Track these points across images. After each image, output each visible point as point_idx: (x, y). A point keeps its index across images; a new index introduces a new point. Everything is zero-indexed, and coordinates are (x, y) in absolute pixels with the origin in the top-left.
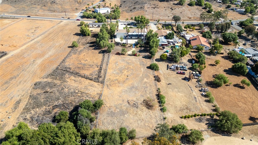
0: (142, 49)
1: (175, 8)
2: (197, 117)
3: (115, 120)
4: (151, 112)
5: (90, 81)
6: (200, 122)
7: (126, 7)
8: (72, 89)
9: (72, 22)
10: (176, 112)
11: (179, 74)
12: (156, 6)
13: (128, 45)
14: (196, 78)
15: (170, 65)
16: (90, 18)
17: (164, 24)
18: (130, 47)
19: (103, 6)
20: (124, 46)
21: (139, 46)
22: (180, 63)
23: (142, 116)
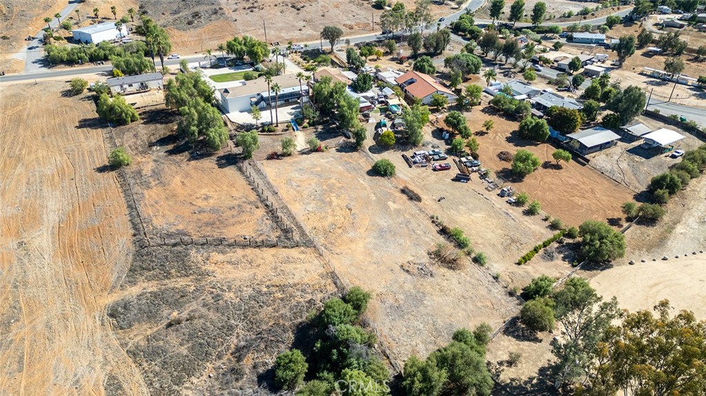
0: (319, 130)
2: (541, 251)
4: (463, 274)
5: (273, 251)
6: (552, 260)
10: (501, 257)
15: (409, 154)
19: (90, 17)
20: (270, 131)
21: (308, 123)
22: (423, 145)
23: (457, 290)
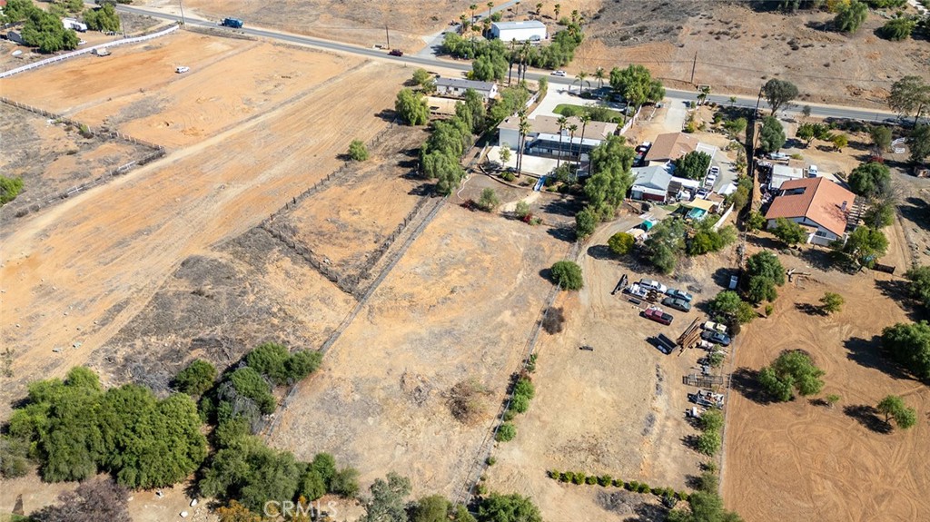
0: (564, 200)
1: (809, 42)
2: (610, 489)
3: (332, 427)
4: (458, 429)
5: (326, 283)
6: (607, 508)
7: (614, 23)
8: (267, 300)
9: (398, 66)
10: (542, 452)
11: (650, 318)
12: (730, 29)
13: (523, 179)
14: (705, 349)
15: (633, 276)
16: (462, 57)
17: (728, 108)
18: (527, 185)
19: (529, 12)
20: (506, 179)
21: (559, 187)
22: (675, 278)
23: (421, 435)
